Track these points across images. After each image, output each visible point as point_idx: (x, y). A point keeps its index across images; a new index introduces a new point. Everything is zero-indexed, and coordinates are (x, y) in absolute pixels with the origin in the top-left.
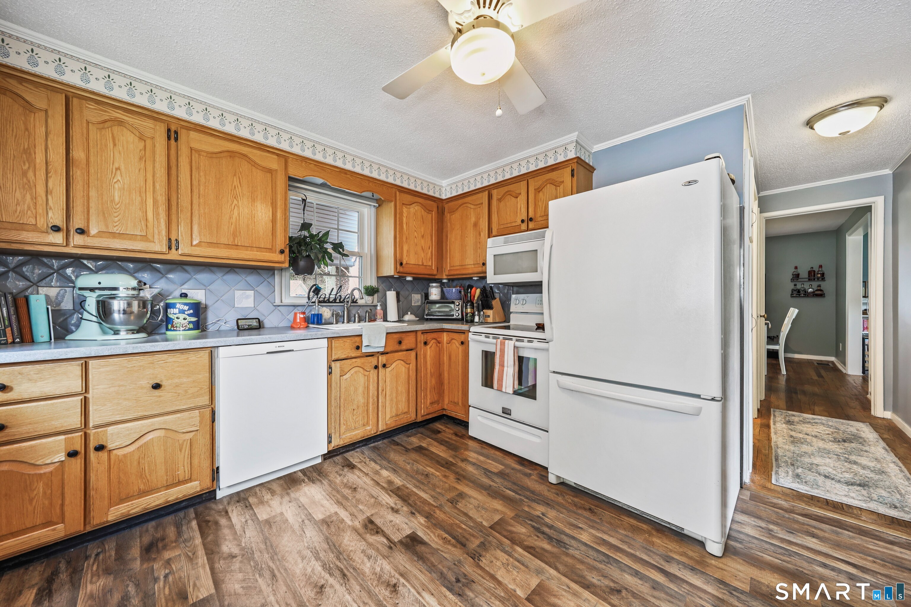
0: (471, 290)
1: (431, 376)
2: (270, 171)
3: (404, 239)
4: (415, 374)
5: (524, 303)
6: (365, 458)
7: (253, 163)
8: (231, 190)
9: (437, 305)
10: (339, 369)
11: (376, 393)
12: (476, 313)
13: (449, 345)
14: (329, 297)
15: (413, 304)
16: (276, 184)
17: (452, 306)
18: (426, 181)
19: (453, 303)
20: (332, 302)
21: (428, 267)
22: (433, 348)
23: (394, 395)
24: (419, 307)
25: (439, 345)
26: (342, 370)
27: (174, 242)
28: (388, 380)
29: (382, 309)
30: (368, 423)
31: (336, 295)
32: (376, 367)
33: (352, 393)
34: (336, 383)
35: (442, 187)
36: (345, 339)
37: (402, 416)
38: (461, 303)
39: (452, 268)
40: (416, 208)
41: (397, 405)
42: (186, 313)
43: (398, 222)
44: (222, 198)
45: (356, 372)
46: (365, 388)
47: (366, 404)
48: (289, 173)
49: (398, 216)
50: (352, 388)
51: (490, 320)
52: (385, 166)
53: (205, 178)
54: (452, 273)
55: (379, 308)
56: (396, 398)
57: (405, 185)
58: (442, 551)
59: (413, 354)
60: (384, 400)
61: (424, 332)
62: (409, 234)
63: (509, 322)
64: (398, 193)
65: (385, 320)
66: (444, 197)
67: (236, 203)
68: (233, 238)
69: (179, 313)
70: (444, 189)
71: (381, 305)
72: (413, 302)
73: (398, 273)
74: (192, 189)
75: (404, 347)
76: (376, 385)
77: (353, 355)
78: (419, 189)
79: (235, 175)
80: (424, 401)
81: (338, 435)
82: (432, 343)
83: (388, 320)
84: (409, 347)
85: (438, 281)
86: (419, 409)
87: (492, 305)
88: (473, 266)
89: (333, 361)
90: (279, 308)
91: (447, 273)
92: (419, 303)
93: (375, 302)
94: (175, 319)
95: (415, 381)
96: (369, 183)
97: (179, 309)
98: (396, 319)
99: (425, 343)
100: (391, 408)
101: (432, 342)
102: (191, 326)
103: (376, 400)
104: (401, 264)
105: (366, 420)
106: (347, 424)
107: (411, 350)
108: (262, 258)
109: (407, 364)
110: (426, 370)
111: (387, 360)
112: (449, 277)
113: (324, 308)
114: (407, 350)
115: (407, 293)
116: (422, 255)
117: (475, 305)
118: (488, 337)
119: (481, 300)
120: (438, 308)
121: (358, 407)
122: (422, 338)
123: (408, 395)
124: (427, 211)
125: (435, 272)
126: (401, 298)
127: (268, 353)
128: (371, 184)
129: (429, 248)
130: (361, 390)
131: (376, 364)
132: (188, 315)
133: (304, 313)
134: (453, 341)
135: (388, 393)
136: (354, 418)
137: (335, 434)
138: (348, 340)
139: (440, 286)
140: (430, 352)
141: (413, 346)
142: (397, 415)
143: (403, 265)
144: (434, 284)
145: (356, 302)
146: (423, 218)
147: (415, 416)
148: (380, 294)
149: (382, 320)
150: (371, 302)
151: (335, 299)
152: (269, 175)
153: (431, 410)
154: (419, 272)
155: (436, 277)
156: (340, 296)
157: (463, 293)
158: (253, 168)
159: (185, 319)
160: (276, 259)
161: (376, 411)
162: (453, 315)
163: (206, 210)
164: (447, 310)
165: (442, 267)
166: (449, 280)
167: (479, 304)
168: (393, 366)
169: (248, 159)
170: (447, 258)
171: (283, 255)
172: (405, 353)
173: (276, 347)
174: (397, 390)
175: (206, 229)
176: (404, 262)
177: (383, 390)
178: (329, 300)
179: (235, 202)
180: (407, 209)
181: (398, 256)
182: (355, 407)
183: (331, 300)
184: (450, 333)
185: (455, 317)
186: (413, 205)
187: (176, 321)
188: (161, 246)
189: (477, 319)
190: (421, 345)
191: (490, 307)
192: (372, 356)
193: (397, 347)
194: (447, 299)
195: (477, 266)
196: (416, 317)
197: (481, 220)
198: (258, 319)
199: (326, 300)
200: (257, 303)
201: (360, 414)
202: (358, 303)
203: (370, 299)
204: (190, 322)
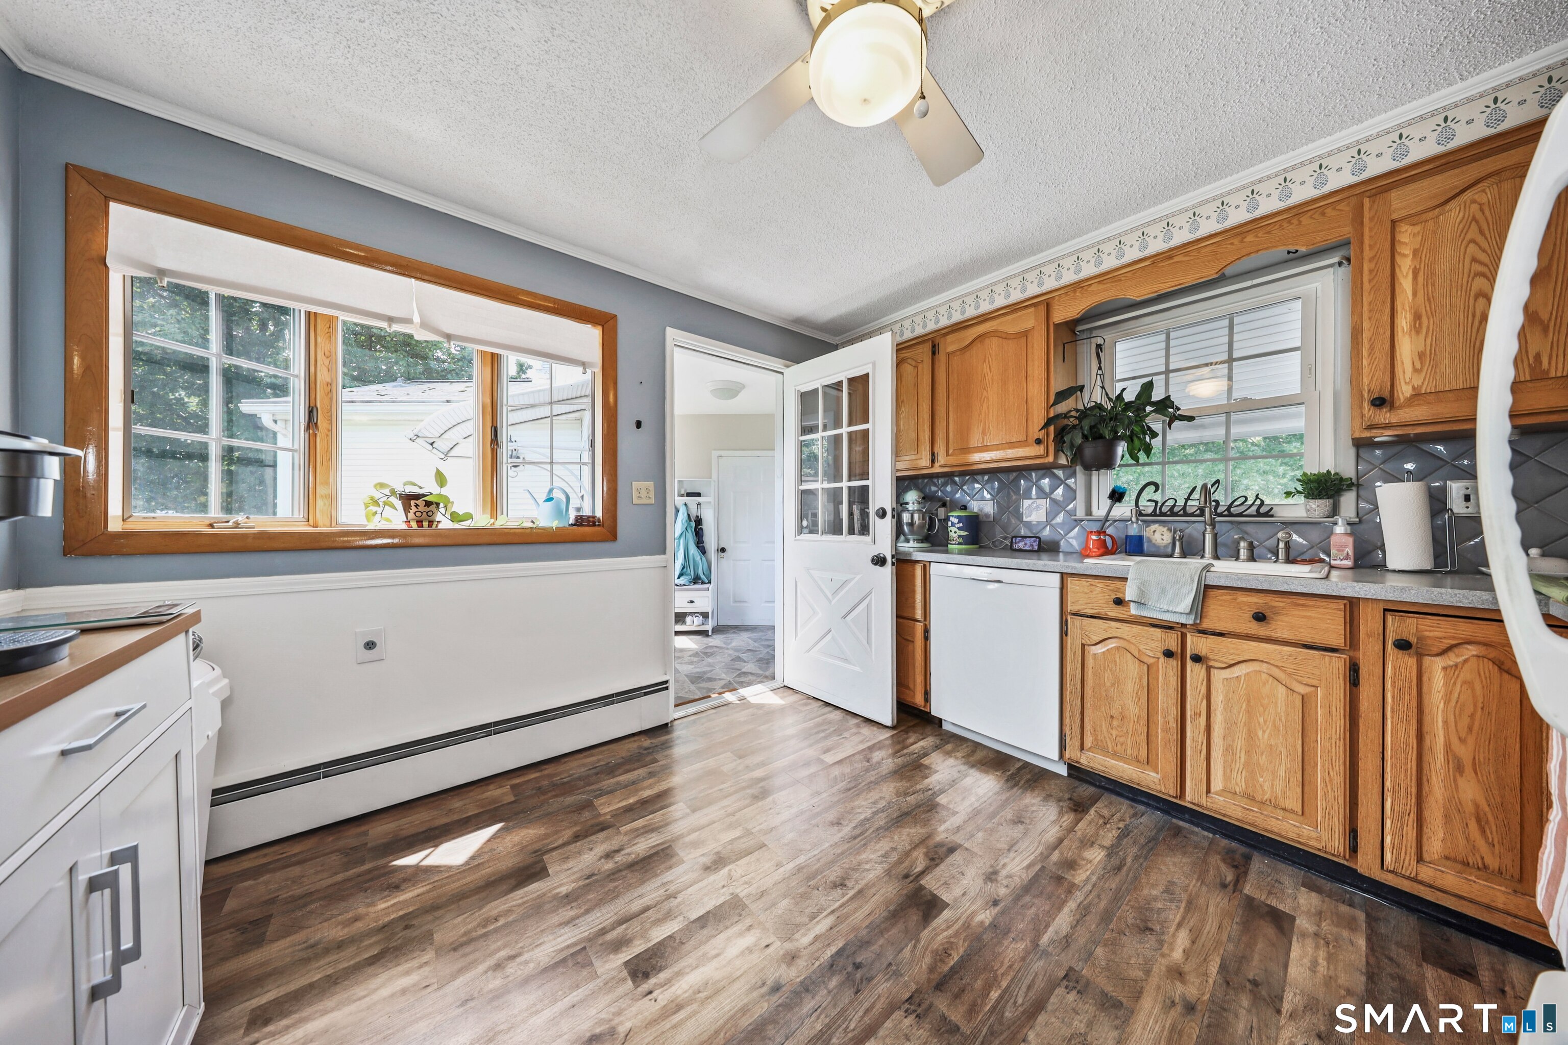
2: (1025, 334)
6: (1121, 820)
7: (1005, 336)
10: (1081, 632)
11: (1175, 712)
14: (1185, 505)
16: (1033, 347)
22: (1462, 675)
26: (1087, 634)
27: (937, 454)
29: (1350, 534)
30: (1150, 763)
32: (1171, 655)
33: (1108, 685)
36: (1093, 581)
42: (956, 526)
45: (1117, 648)
47: (1144, 722)
48: (1057, 318)
50: (1109, 676)
55: (1340, 529)
56: (1247, 752)
58: (915, 947)
59: (1332, 660)
60: (1201, 738)
69: (953, 526)
71: (1349, 523)
75: (1281, 632)
76: (1175, 694)
77: (1111, 615)
79: (985, 361)
81: (1078, 744)
84: (1308, 638)
89: (1073, 614)
90: (1083, 523)
94: (950, 532)
97: (953, 522)
100: (1229, 768)
102: (961, 540)
103: (1175, 725)
105: (1144, 753)
106: (1096, 735)
107: (1325, 649)
108: (1014, 456)
109: (1298, 682)
113: (1154, 527)
121: (1123, 717)
130: (1131, 686)
131: (1174, 648)
132: (958, 528)
133: (1099, 533)
136: (1114, 733)
137: (1071, 740)
138: (1100, 584)
141: (1339, 642)
142: (1249, 797)
145: (1264, 515)
147: (1338, 845)
149: (1349, 562)
151: (1201, 509)
152: (1023, 341)
158: (1004, 341)
159: (956, 533)
160: (1032, 454)
161: (1175, 749)
168: (1236, 671)
169: (998, 334)
171: (1041, 446)
174: (1251, 737)
175: (958, 435)
178: (1184, 509)
179: (985, 393)
182: (1114, 712)
187: (950, 534)
188: (925, 460)
192: (1171, 628)
193: (1251, 627)
198: (1039, 538)
199: (1176, 509)
200: (1051, 515)
201: (1127, 732)
202: (1272, 516)
203: (1314, 506)
204: (960, 536)
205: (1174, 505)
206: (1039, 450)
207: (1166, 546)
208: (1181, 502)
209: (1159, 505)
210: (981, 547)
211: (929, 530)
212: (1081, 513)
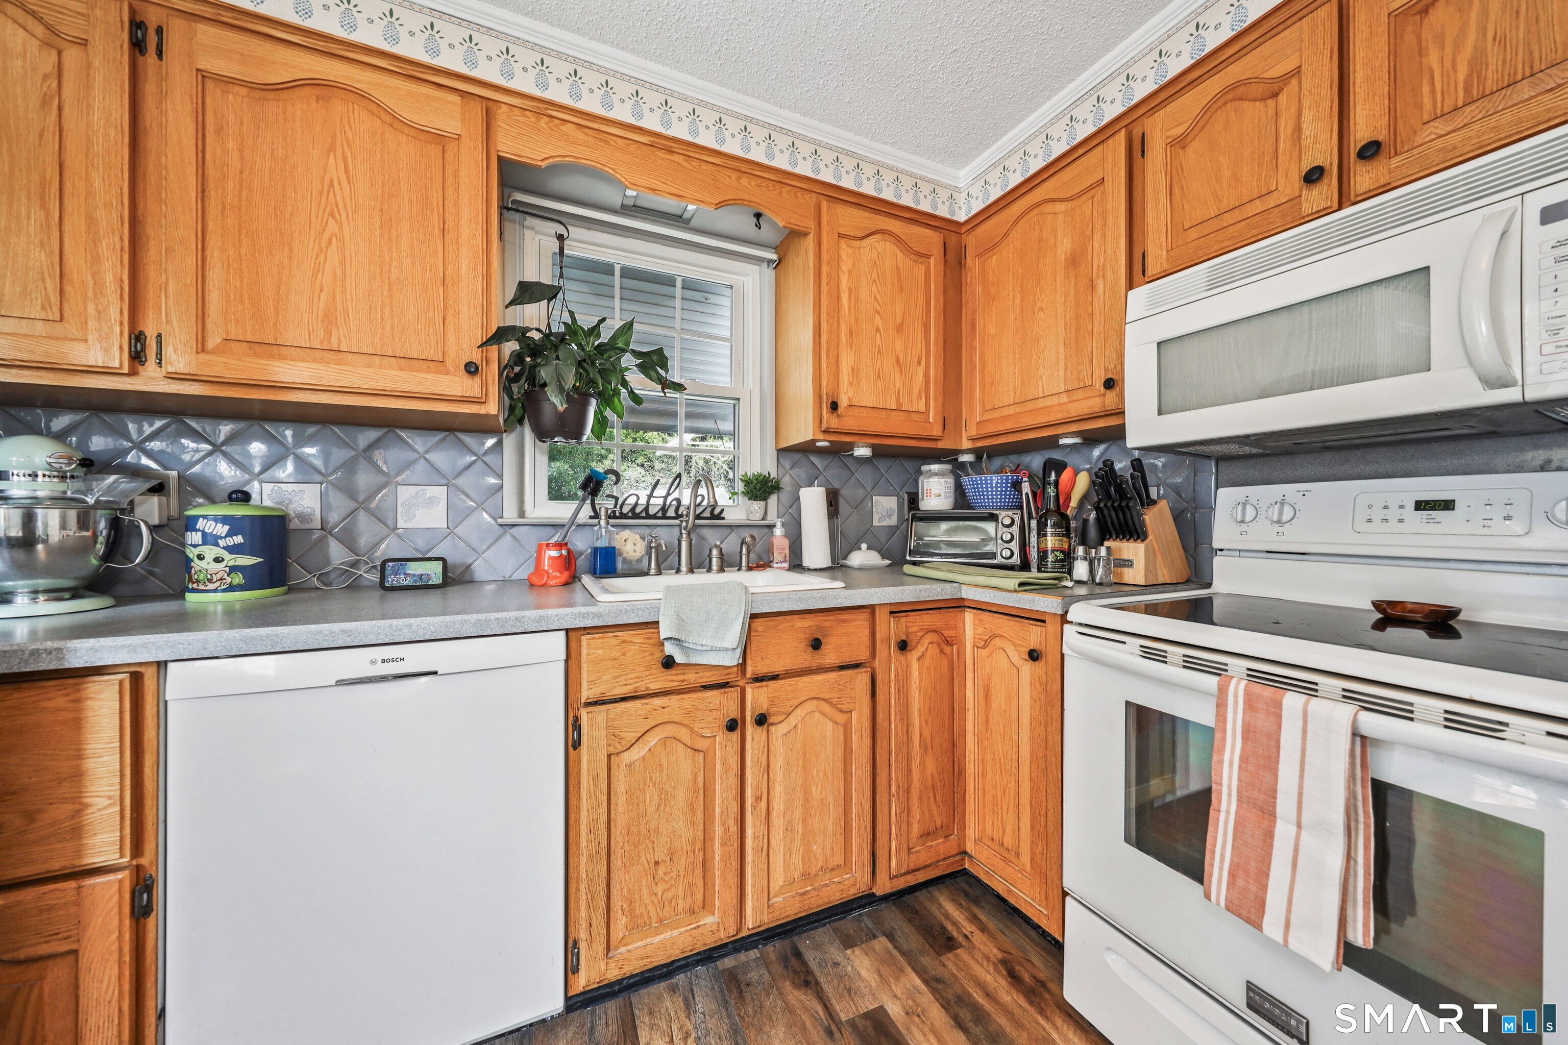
0: (1058, 475)
1: (924, 749)
2: (440, 139)
3: (844, 337)
4: (867, 742)
5: (1285, 518)
7: (388, 119)
8: (321, 193)
9: (944, 526)
10: (603, 733)
11: (734, 808)
12: (1080, 551)
13: (984, 652)
14: (648, 504)
15: (876, 523)
16: (456, 176)
17: (990, 527)
18: (911, 175)
19: (993, 517)
20: (654, 517)
21: (914, 417)
22: (927, 661)
23: (798, 813)
24: (892, 530)
25: (947, 649)
26: (614, 734)
27: (152, 343)
28: (778, 764)
29: (786, 536)
30: (706, 905)
31: (666, 498)
32: (732, 726)
33: (651, 810)
34: (595, 778)
35: (958, 190)
36: (626, 635)
37: (825, 879)
38: (1017, 518)
39: (988, 416)
40: (880, 247)
41: (807, 841)
42: (222, 543)
43: (824, 288)
44: (292, 214)
45: (664, 741)
46: (696, 791)
47: (699, 845)
48: (501, 147)
49: (825, 269)
50: (651, 795)
51: (1135, 575)
52: (788, 132)
53: (242, 158)
54: (991, 429)
55: (778, 531)
56: (804, 821)
57: (848, 183)
59: (861, 679)
60: (763, 829)
61: (898, 611)
62: (857, 320)
63: (1209, 585)
64: (824, 204)
65: (796, 565)
66: (962, 217)
67: (336, 230)
68: (326, 330)
69: (205, 543)
70: (964, 195)
71: (783, 525)
72: (876, 517)
73: (826, 432)
74: (203, 191)
75: (829, 656)
76: (733, 781)
77: (654, 686)
78: (888, 195)
79: (331, 150)
80: (899, 829)
81: (600, 947)
82: (924, 647)
83: (806, 563)
84: (848, 657)
85: (948, 456)
86: (881, 854)
87: (1143, 524)
88: (1064, 398)
89: (588, 704)
90: (514, 531)
91: (973, 432)
92: (893, 521)
93: (772, 517)
94: (196, 560)
95: (868, 767)
96: (739, 178)
97: (204, 533)
98: (826, 562)
99: (903, 646)
100: (789, 852)
101: (926, 641)
102: (238, 579)
103: (734, 829)
104: (834, 406)
105: (699, 896)
106: (632, 910)
107: (857, 666)
108: (413, 388)
109: (841, 711)
110: (908, 726)
111: (772, 701)
112: (980, 444)
113: (626, 533)
114: (842, 668)
115: (861, 492)
116: (899, 385)
117: (1073, 524)
118: (1161, 658)
119: (1097, 508)
120: (949, 532)
121: (672, 854)
122: (889, 628)
123: (847, 812)
124: (914, 257)
125: (937, 432)
126: (843, 507)
127: (340, 683)
128: (744, 181)
129: (919, 362)
130: (681, 798)
131: (734, 713)
132: (227, 548)
133: (560, 545)
134: (998, 642)
135: (778, 806)
136: (659, 889)
137: (590, 947)
139: (953, 472)
140: (920, 674)
141: (862, 654)
142: (806, 876)
143: (841, 410)
144: (935, 467)
145: (719, 517)
146: (899, 278)
147: (867, 878)
148: (785, 495)
149: (786, 565)
150: (759, 515)
151: (664, 509)
152: (434, 151)
153: (922, 856)
154: (887, 430)
155: (941, 445)
156: (678, 501)
157: (1026, 488)
158: (387, 129)
159: (218, 560)
160: (457, 392)
161: (735, 865)
162: (993, 555)
163: (243, 251)
164: (974, 538)
165: (959, 416)
166: (978, 453)
167: (1086, 521)
168: (793, 720)
169: (374, 108)
170: (972, 388)
171: (477, 380)
172: (833, 675)
173: (373, 662)
174: (807, 799)
175: (242, 303)
176: (843, 402)
177: (758, 798)
178: (646, 509)
180: (851, 251)
181: (824, 383)
182: (660, 855)
183: (652, 511)
184: (985, 616)
185: (999, 560)
186: (871, 240)
187: (197, 564)
188: (106, 350)
189: (1081, 570)
190: (887, 652)
191: (1135, 532)
192: (723, 685)
193: (806, 658)
194: (972, 508)
195: (1080, 394)
196: (883, 557)
197: (1097, 238)
198: (443, 560)
199: (638, 510)
200: (455, 515)
201: (678, 876)
202: (723, 518)
203: (757, 508)
204: (233, 569)
205: (636, 504)
206: (470, 386)
207: (640, 560)
208: (643, 501)
209: (620, 502)
210: (291, 590)
211: (107, 557)
212: (510, 515)
